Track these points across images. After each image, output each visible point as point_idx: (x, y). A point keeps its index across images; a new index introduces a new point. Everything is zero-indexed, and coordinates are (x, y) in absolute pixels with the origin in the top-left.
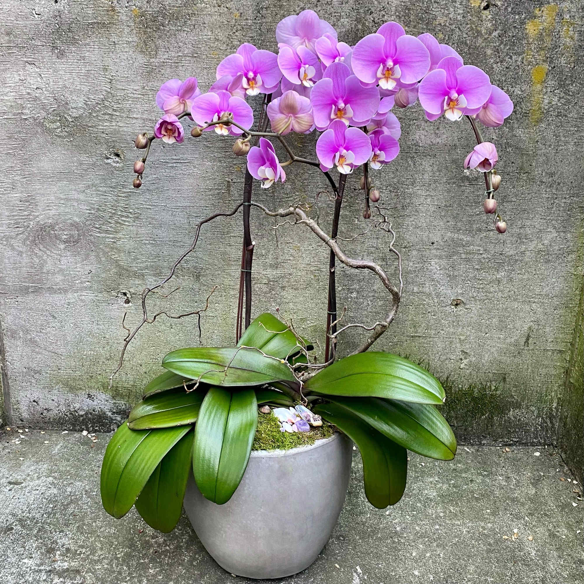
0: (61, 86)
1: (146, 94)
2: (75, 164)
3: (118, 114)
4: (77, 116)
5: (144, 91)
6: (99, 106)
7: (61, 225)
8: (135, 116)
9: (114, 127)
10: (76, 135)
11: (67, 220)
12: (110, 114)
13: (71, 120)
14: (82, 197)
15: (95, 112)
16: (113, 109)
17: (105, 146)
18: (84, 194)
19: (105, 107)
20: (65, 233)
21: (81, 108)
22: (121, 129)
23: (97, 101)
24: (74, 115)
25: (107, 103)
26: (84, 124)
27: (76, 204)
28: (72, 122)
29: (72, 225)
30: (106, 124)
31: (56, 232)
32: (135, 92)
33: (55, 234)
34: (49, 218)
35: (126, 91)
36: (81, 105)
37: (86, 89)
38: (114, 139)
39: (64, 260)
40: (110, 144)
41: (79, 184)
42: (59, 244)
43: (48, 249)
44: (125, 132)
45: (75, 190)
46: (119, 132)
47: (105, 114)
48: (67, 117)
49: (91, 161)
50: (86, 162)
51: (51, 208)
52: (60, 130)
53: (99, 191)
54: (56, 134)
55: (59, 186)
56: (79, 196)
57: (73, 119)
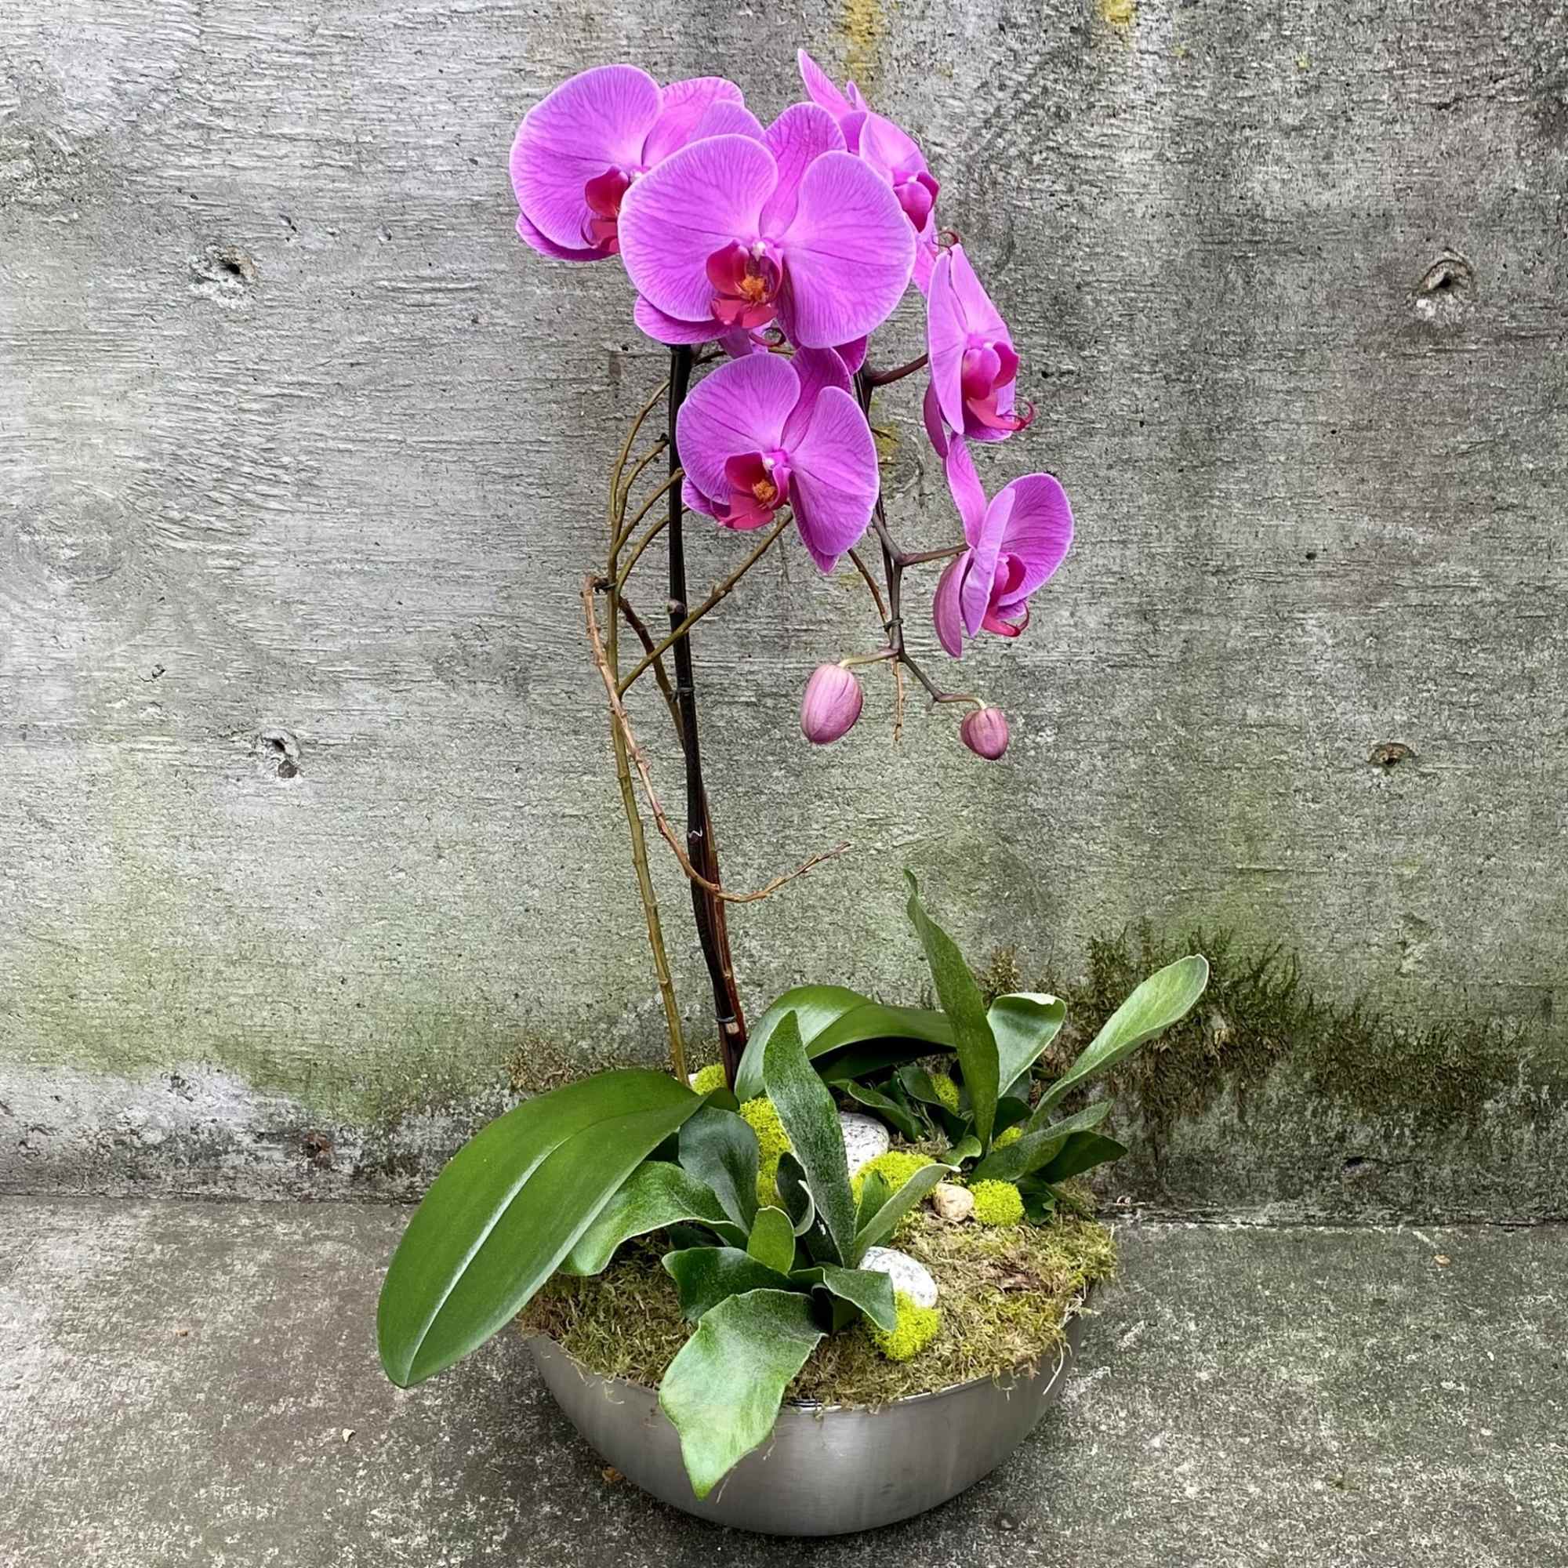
0: (28, 31)
1: (322, 54)
2: (91, 304)
3: (228, 123)
4: (90, 133)
5: (314, 41)
6: (164, 98)
7: (52, 515)
8: (286, 130)
9: (217, 172)
10: (89, 201)
11: (73, 495)
12: (201, 126)
13: (70, 149)
14: (118, 415)
15: (151, 119)
16: (212, 109)
17: (188, 239)
18: (126, 407)
19: (185, 99)
20: (69, 541)
21: (100, 105)
22: (241, 178)
23: (154, 81)
24: (82, 131)
25: (188, 88)
26: (116, 161)
27: (98, 440)
28: (74, 155)
29: (88, 511)
30: (187, 161)
31: (37, 538)
32: (283, 46)
33: (33, 542)
34: (10, 491)
35: (252, 43)
36: (100, 97)
37: (117, 39)
38: (218, 212)
39: (70, 634)
40: (205, 231)
41: (106, 371)
42: (49, 579)
43: (14, 597)
44: (253, 186)
45: (95, 392)
46: (232, 188)
47: (183, 126)
48: (56, 139)
49: (145, 289)
50: (128, 295)
51: (16, 456)
52: (34, 184)
53: (174, 393)
54: (21, 198)
55: (41, 381)
56: (107, 412)
57: (77, 147)
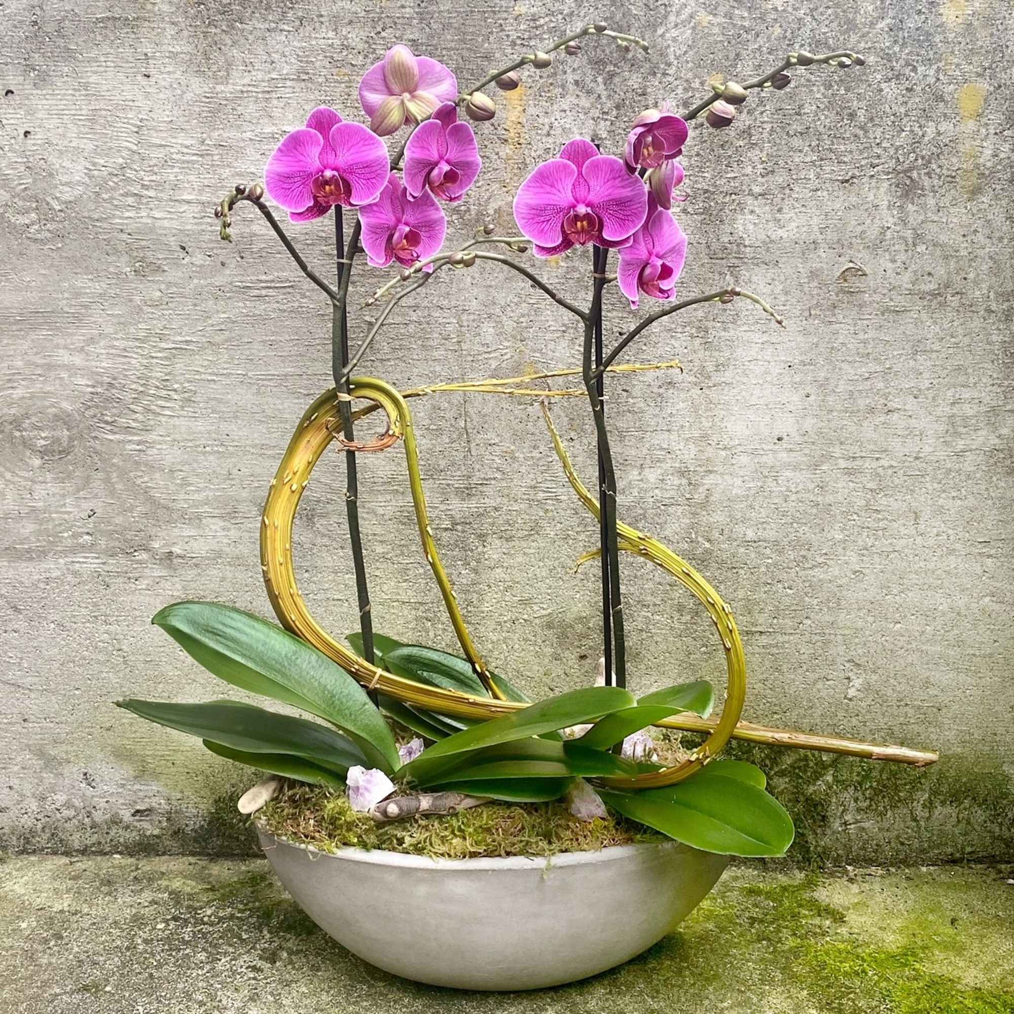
0: (39, 142)
1: (207, 155)
2: (66, 295)
3: (151, 193)
4: (72, 199)
5: (203, 148)
6: (115, 179)
7: (34, 419)
8: (184, 197)
9: (145, 220)
10: (68, 238)
11: (48, 407)
12: (136, 195)
13: (59, 208)
14: (78, 360)
15: (107, 191)
16: (143, 185)
17: (125, 258)
18: (83, 356)
19: (128, 180)
20: (43, 435)
21: (79, 183)
22: (158, 223)
23: (110, 170)
24: (66, 197)
25: (130, 174)
26: (86, 214)
27: (65, 375)
28: (61, 211)
29: (57, 418)
30: (127, 214)
31: (24, 433)
32: (185, 150)
33: (22, 436)
34: (10, 405)
35: (168, 149)
36: (78, 178)
37: (90, 146)
38: (143, 243)
39: (40, 491)
40: (135, 254)
41: (71, 334)
42: (30, 458)
43: (8, 469)
44: (165, 229)
45: (65, 347)
46: (152, 230)
47: (126, 195)
48: (51, 202)
49: (99, 287)
50: (88, 291)
51: (15, 384)
52: (36, 227)
53: (113, 347)
54: (29, 235)
55: (33, 341)
56: (71, 358)
57: (63, 206)
